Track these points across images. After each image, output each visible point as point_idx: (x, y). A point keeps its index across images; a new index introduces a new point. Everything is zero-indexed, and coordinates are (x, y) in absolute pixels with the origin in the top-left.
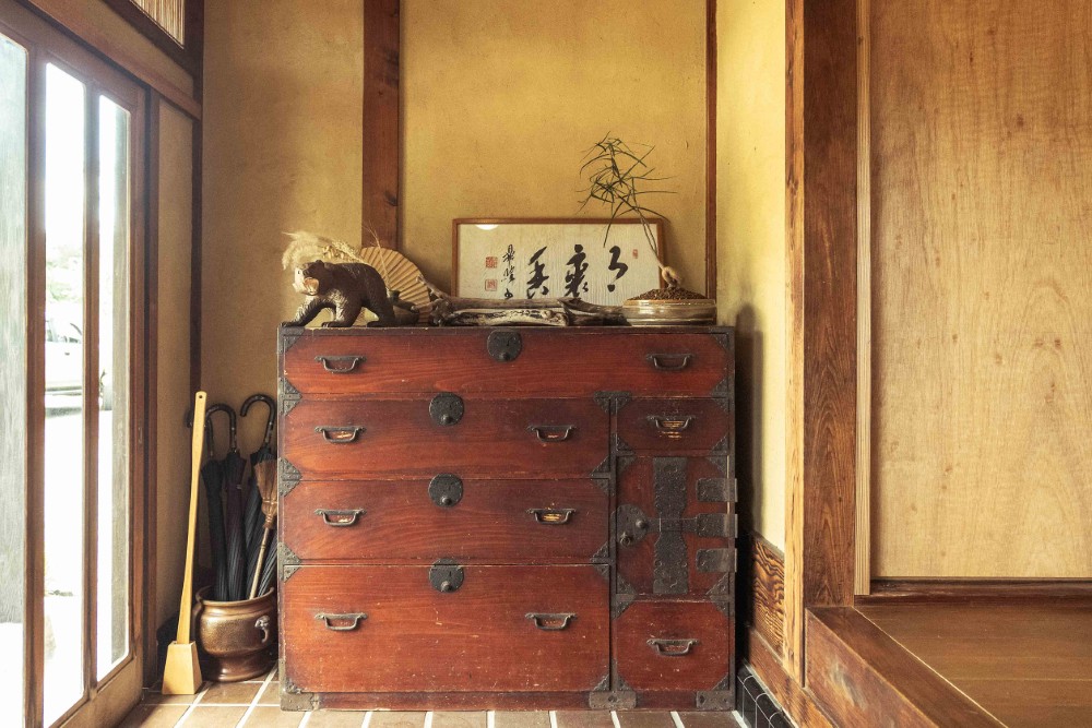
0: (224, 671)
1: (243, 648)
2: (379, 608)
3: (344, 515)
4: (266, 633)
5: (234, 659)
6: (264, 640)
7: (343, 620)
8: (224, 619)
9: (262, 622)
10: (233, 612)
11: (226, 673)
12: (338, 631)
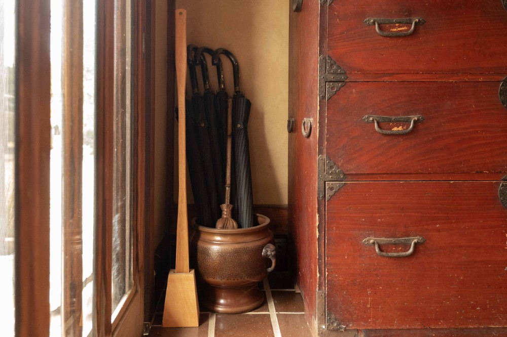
0: (222, 301)
1: (246, 279)
2: (439, 230)
3: (398, 123)
4: (274, 261)
5: (235, 290)
6: (270, 269)
7: (395, 245)
8: (229, 248)
9: (269, 251)
10: (240, 239)
11: (223, 304)
12: (391, 257)
